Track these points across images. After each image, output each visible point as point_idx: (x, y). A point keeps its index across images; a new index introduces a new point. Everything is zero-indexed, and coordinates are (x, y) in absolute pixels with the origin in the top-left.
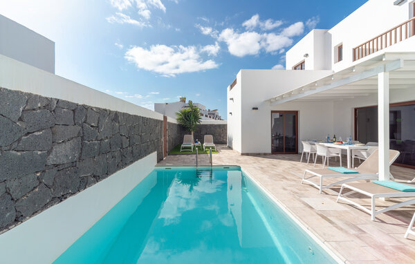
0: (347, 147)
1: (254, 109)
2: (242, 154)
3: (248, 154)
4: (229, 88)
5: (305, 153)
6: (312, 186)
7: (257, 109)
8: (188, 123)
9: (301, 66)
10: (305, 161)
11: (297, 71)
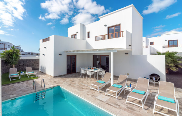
0: (96, 71)
1: (59, 54)
2: (54, 77)
3: (57, 77)
4: (41, 41)
5: (82, 74)
6: (93, 89)
7: (61, 54)
8: (11, 60)
9: (74, 36)
10: (82, 77)
11: (73, 38)
